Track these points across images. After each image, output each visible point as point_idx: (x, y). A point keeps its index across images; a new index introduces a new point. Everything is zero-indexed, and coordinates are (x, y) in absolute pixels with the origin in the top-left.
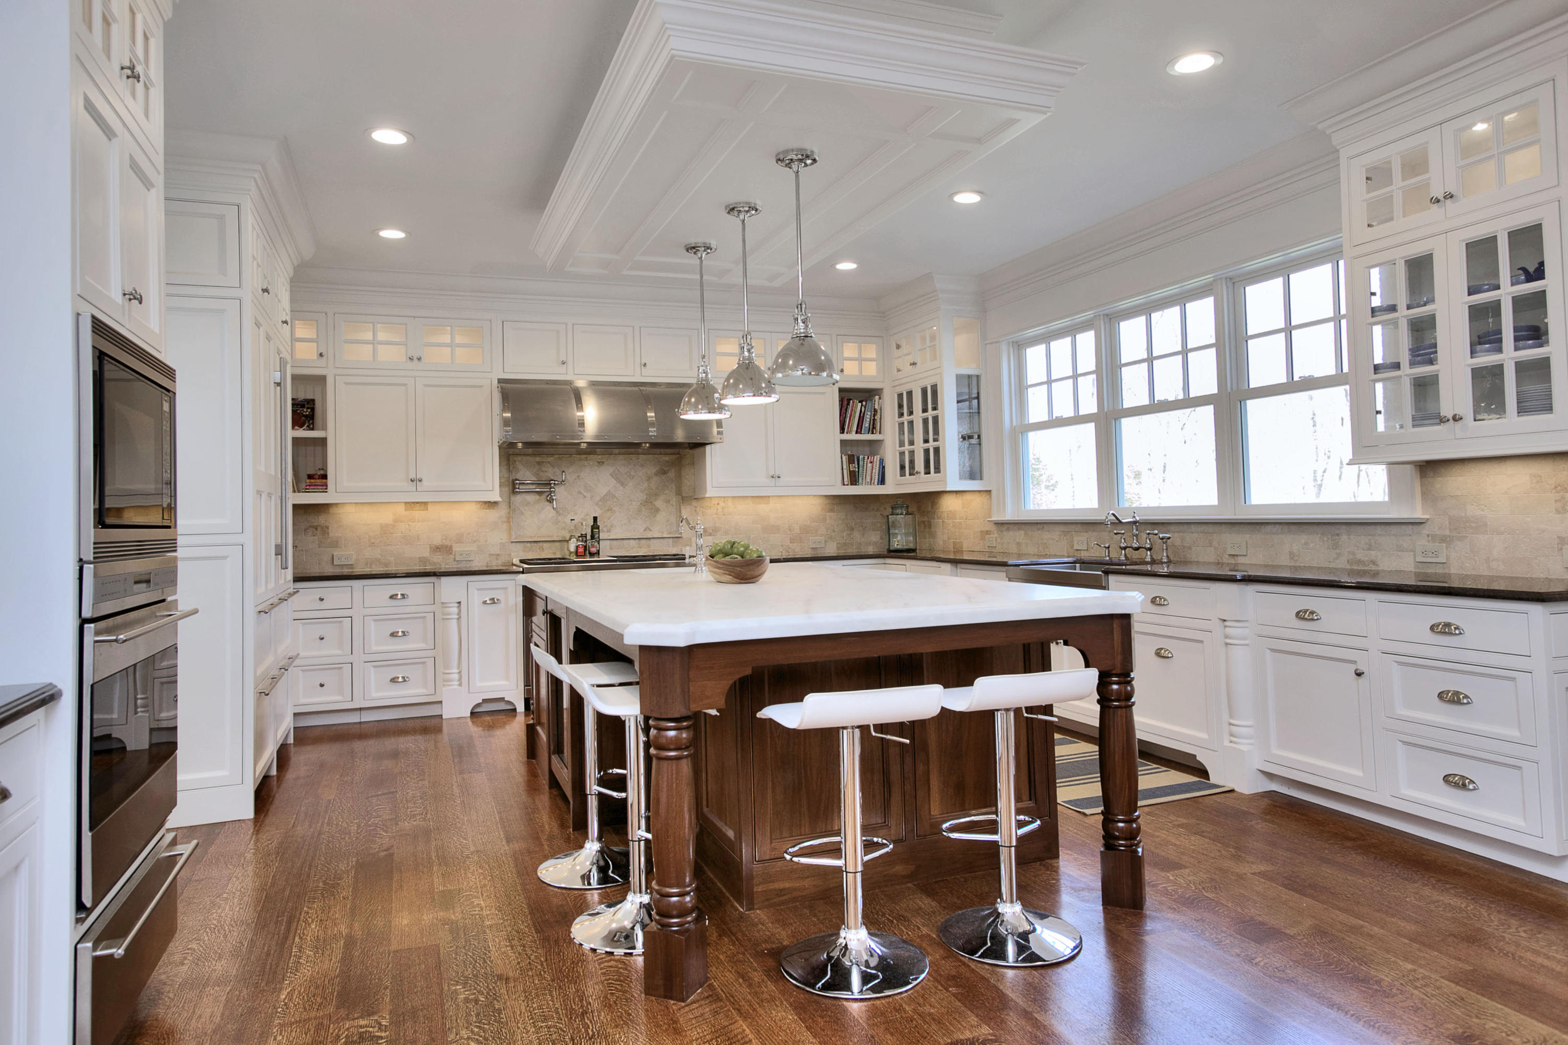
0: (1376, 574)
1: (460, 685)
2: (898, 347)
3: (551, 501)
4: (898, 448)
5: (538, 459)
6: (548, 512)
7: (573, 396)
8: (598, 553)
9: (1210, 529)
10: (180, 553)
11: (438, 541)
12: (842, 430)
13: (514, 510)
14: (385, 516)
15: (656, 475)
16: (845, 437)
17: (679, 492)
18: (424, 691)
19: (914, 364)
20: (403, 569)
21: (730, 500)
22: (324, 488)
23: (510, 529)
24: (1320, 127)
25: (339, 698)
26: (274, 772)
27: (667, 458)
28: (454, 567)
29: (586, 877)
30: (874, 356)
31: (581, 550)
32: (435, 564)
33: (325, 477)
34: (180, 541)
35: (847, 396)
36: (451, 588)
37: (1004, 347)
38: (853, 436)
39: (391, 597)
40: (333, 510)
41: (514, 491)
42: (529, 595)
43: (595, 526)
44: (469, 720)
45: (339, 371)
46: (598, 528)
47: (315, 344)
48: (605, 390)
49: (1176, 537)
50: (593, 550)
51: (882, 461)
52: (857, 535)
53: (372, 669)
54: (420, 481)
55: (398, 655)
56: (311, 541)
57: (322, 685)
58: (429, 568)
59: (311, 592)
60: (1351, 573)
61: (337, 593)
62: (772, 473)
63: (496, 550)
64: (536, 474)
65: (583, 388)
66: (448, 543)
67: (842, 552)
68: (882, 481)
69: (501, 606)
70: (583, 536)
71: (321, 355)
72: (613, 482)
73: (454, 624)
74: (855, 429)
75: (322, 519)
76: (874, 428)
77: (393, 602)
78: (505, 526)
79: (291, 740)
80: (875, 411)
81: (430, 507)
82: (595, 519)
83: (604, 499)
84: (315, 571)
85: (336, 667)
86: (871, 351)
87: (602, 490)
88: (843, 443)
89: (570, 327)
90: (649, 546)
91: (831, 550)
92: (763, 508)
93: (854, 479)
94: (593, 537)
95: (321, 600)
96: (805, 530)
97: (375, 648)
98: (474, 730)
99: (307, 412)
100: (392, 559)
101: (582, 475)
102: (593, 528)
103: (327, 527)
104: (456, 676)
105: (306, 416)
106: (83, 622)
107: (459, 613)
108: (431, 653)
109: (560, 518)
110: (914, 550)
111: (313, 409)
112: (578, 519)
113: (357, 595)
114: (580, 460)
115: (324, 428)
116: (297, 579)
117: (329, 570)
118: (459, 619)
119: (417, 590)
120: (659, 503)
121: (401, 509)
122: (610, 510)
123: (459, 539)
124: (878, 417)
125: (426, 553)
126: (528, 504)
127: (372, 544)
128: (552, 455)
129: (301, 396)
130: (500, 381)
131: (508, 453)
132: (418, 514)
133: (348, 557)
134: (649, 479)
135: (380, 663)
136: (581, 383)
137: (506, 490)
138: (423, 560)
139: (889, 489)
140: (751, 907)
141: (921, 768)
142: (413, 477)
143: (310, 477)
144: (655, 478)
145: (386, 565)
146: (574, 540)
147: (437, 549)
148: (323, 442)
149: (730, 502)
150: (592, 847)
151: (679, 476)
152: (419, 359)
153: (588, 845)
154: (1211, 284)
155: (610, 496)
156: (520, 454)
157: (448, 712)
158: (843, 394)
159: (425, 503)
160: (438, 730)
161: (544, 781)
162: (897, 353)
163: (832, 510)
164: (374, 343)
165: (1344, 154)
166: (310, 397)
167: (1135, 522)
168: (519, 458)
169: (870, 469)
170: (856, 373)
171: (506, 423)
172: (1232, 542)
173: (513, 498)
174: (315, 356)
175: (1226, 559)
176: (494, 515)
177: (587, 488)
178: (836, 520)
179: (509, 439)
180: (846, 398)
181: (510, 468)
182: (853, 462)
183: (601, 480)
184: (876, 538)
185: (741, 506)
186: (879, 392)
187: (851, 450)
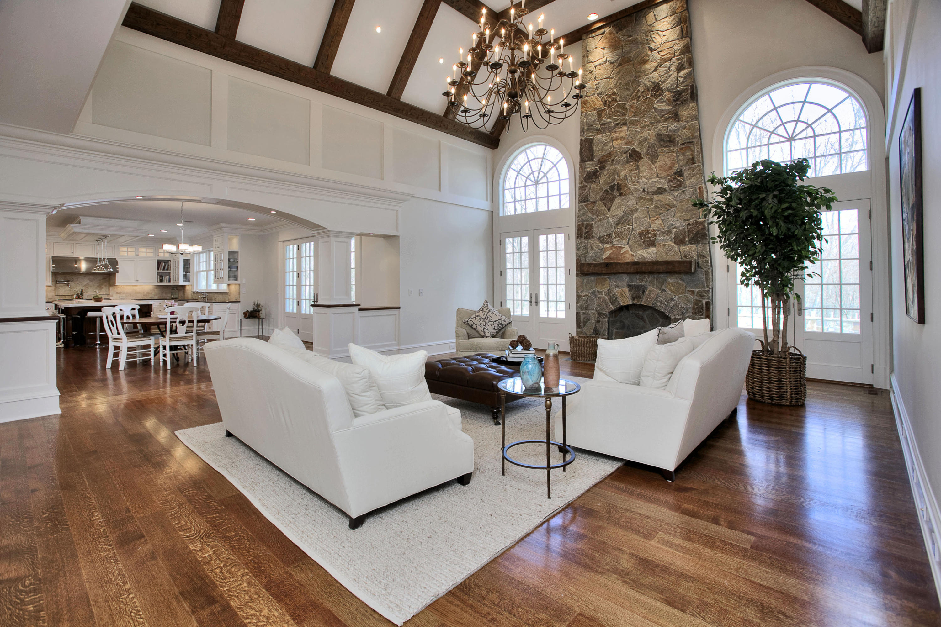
3: (68, 285)
4: (174, 274)
5: (65, 276)
6: (68, 288)
7: (74, 261)
12: (158, 269)
13: (57, 288)
17: (108, 284)
23: (55, 292)
27: (106, 276)
31: (77, 297)
37: (195, 253)
38: (162, 271)
41: (56, 283)
42: (56, 305)
43: (82, 291)
48: (88, 260)
49: (211, 295)
50: (80, 297)
51: (170, 277)
52: (164, 295)
62: (136, 280)
63: (50, 297)
64: (65, 279)
67: (159, 298)
68: (170, 282)
70: (78, 294)
72: (89, 281)
74: (162, 269)
76: (168, 269)
78: (53, 291)
80: (168, 265)
83: (85, 285)
87: (85, 283)
88: (158, 272)
89: (75, 244)
91: (156, 298)
92: (135, 288)
93: (161, 281)
94: (81, 294)
96: (148, 293)
101: (79, 280)
109: (71, 290)
110: (178, 298)
112: (77, 290)
114: (79, 276)
120: (102, 286)
122: (87, 288)
124: (169, 267)
126: (61, 286)
128: (69, 275)
130: (52, 257)
131: (55, 274)
134: (100, 280)
136: (82, 258)
137: (54, 283)
139: (171, 284)
146: (75, 295)
149: (124, 286)
151: (109, 279)
155: (87, 285)
163: (156, 289)
168: (59, 275)
169: (166, 279)
170: (163, 256)
171: (53, 267)
173: (56, 285)
176: (50, 289)
177: (80, 282)
178: (156, 291)
179: (55, 271)
180: (159, 262)
181: (55, 278)
182: (161, 278)
183: (86, 281)
184: (169, 295)
185: (129, 287)
186: (170, 261)
187: (161, 274)
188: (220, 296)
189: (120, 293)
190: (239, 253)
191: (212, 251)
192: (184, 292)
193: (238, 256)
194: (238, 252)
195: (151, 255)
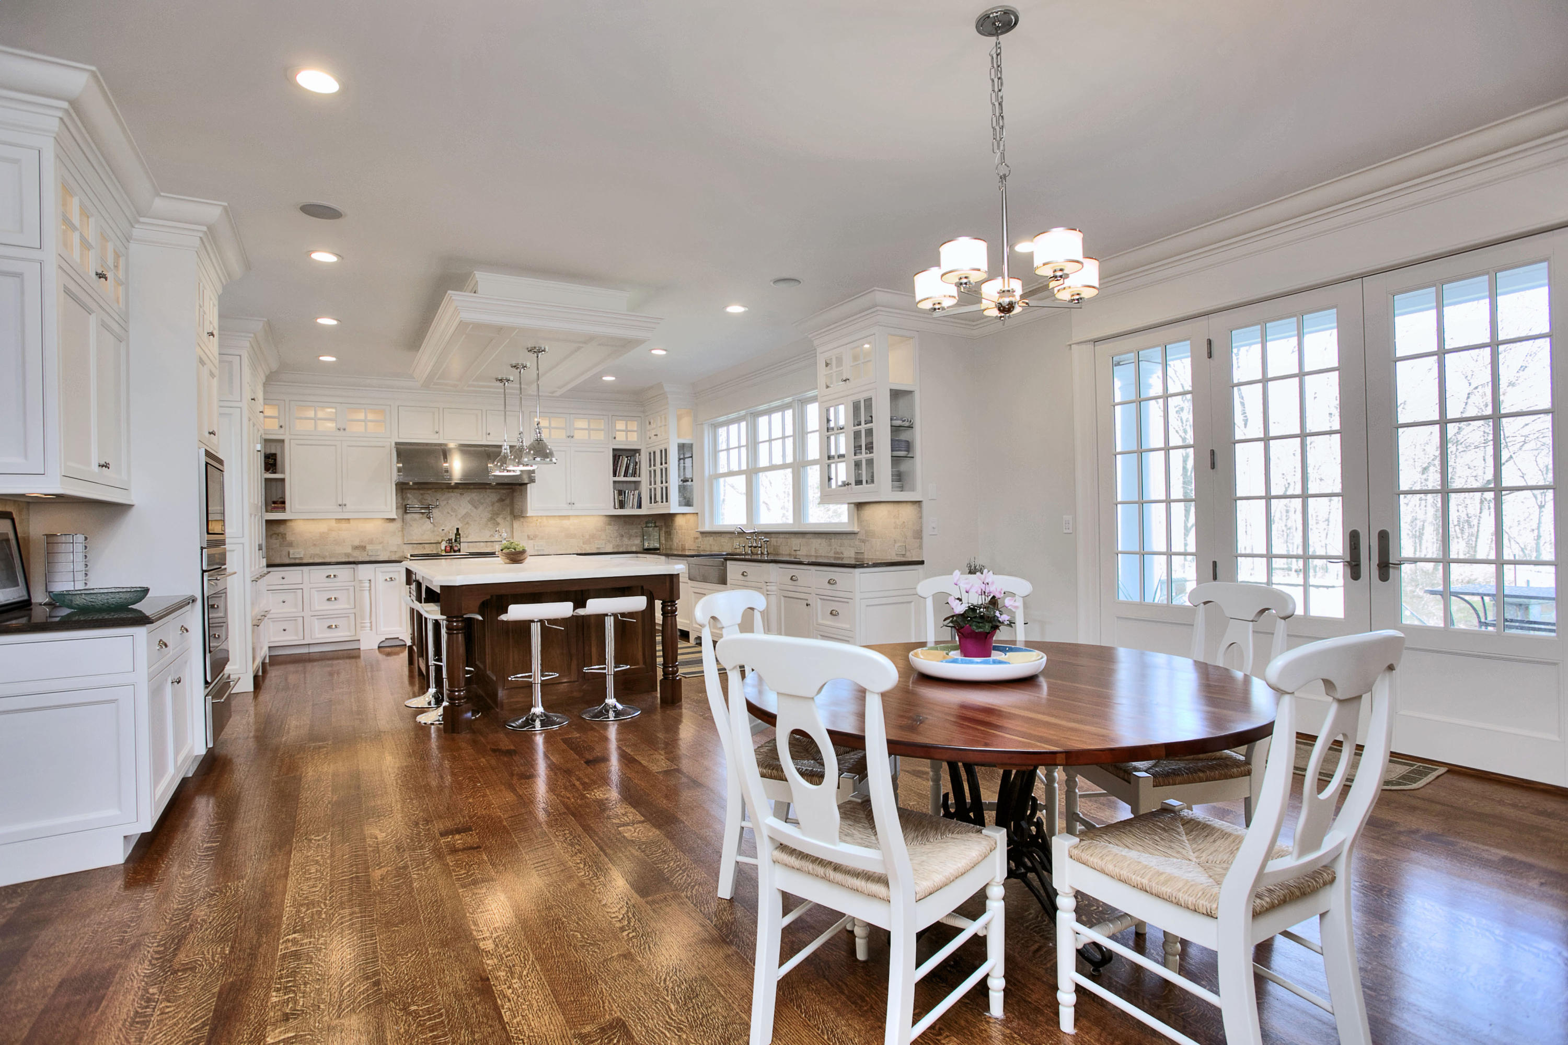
0: (842, 559)
1: (371, 630)
2: (650, 423)
3: (429, 518)
4: (649, 486)
5: (421, 492)
6: (427, 525)
7: (441, 454)
8: (459, 550)
9: (787, 536)
10: (227, 547)
11: (357, 543)
12: (615, 475)
13: (406, 524)
14: (322, 527)
15: (497, 502)
16: (617, 479)
17: (512, 513)
18: (348, 634)
19: (656, 435)
20: (334, 560)
21: (545, 518)
22: (284, 509)
23: (403, 536)
24: (810, 336)
25: (296, 638)
26: (260, 673)
27: (504, 491)
28: (367, 559)
29: (429, 703)
30: (635, 429)
31: (448, 549)
32: (355, 557)
33: (284, 503)
34: (227, 541)
35: (618, 453)
36: (365, 571)
37: (706, 427)
38: (622, 478)
39: (327, 577)
40: (289, 524)
41: (406, 512)
42: (409, 573)
43: (458, 534)
44: (377, 651)
45: (293, 437)
46: (459, 535)
47: (277, 420)
48: (467, 450)
49: (774, 541)
50: (456, 549)
51: (639, 495)
52: (626, 541)
53: (316, 621)
54: (345, 505)
55: (331, 612)
56: (275, 542)
57: (284, 630)
58: (351, 560)
59: (277, 573)
60: (835, 558)
61: (293, 575)
62: (569, 502)
63: (395, 549)
64: (420, 501)
65: (452, 449)
66: (363, 544)
67: (616, 550)
68: (640, 506)
69: (397, 582)
70: (450, 540)
71: (281, 427)
72: (470, 506)
73: (367, 593)
74: (623, 474)
75: (281, 529)
76: (635, 473)
77: (328, 580)
78: (400, 533)
79: (267, 661)
80: (636, 463)
81: (351, 521)
82: (458, 529)
83: (463, 516)
84: (278, 561)
85: (295, 619)
86: (634, 426)
87: (463, 512)
88: (615, 482)
89: (441, 410)
90: (493, 546)
91: (609, 548)
92: (566, 523)
93: (622, 505)
94: (456, 541)
95: (283, 578)
96: (593, 537)
97: (317, 608)
98: (381, 657)
99: (271, 461)
100: (327, 554)
101: (450, 502)
102: (456, 535)
103: (285, 534)
104: (369, 625)
105: (271, 464)
106: (204, 571)
107: (370, 587)
108: (353, 611)
109: (436, 529)
110: (658, 549)
111: (275, 460)
112: (446, 529)
113: (306, 576)
114: (449, 492)
115: (283, 472)
116: (269, 566)
117: (287, 561)
118: (370, 590)
119: (344, 573)
120: (499, 520)
121: (333, 524)
122: (467, 523)
123: (371, 542)
124: (638, 467)
125: (349, 550)
126: (415, 520)
127: (315, 545)
128: (431, 489)
129: (268, 452)
130: (397, 444)
131: (402, 488)
132: (344, 525)
133: (298, 553)
134: (493, 504)
135: (321, 617)
136: (452, 445)
137: (400, 511)
138: (347, 555)
139: (644, 511)
140: (502, 710)
141: (587, 649)
142: (341, 503)
143: (274, 503)
144: (497, 504)
145: (324, 558)
146: (444, 542)
147: (356, 548)
148: (283, 480)
149: (545, 519)
150: (432, 690)
151: (512, 504)
152: (344, 429)
153: (430, 690)
154: (791, 403)
155: (467, 515)
156: (411, 488)
157: (363, 647)
158: (616, 452)
159: (349, 519)
160: (358, 657)
161: (416, 673)
162: (648, 427)
163: (610, 524)
164: (315, 419)
165: (819, 350)
166: (273, 452)
167: (754, 533)
168: (410, 491)
169: (632, 499)
170: (624, 439)
171: (399, 470)
172: (795, 542)
173: (405, 516)
174: (277, 427)
175: (793, 553)
176: (393, 526)
177: (453, 510)
178: (612, 530)
179: (401, 480)
180: (617, 455)
181: (403, 499)
182: (621, 495)
183: (462, 505)
184: (637, 541)
185: (552, 522)
186: (637, 451)
187: (621, 487)
188: (816, 543)
189: (535, 537)
190: (917, 396)
191: (814, 399)
192: (669, 534)
193: (912, 407)
194: (911, 392)
195: (601, 436)
